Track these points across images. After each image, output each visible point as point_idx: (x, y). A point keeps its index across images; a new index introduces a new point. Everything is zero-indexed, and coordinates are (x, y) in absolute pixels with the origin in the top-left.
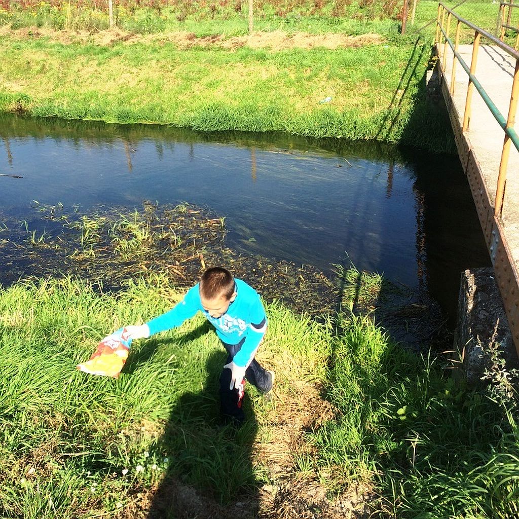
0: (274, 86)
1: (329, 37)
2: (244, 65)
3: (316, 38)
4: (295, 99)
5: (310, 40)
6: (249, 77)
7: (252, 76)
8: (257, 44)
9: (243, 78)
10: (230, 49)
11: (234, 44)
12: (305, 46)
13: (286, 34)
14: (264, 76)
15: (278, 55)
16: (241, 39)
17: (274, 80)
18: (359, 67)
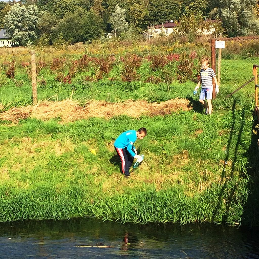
0: (73, 163)
1: (130, 105)
2: (31, 139)
3: (115, 106)
4: (100, 177)
5: (108, 109)
6: (40, 154)
7: (43, 152)
8: (45, 115)
9: (32, 155)
10: (11, 122)
11: (16, 116)
12: (103, 116)
13: (79, 103)
14: (59, 152)
15: (71, 126)
16: (24, 110)
17: (71, 156)
18: (172, 137)
